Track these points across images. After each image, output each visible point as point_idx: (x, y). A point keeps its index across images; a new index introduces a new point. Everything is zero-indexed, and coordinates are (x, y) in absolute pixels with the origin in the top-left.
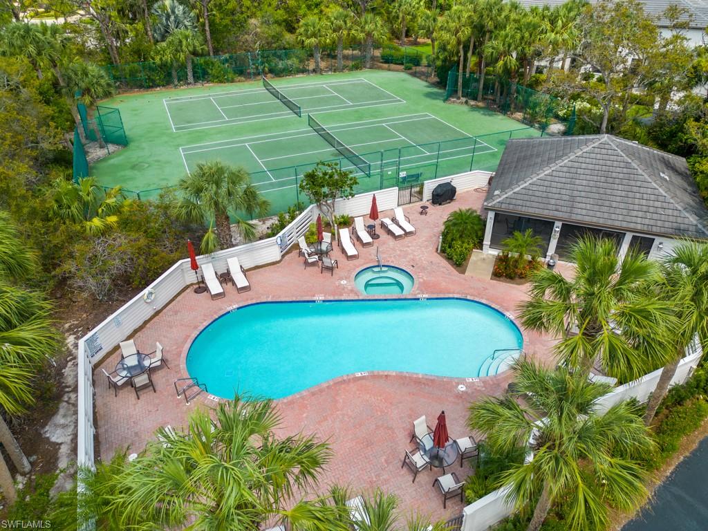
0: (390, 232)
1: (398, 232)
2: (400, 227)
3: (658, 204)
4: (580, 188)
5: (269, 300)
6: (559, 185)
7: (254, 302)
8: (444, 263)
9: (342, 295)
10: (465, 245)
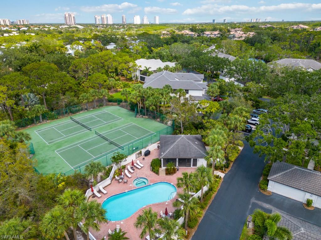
0: (137, 168)
1: (140, 167)
2: (139, 166)
3: (196, 151)
4: (180, 149)
5: (114, 195)
6: (176, 150)
7: (110, 196)
8: (154, 174)
9: (131, 189)
10: (158, 168)
